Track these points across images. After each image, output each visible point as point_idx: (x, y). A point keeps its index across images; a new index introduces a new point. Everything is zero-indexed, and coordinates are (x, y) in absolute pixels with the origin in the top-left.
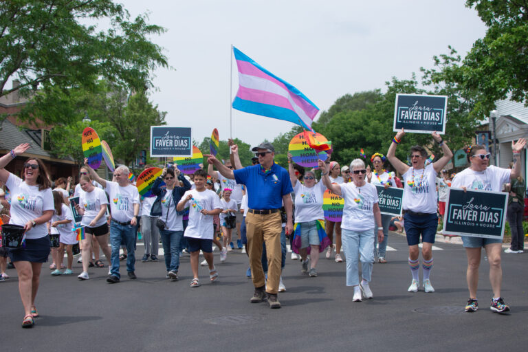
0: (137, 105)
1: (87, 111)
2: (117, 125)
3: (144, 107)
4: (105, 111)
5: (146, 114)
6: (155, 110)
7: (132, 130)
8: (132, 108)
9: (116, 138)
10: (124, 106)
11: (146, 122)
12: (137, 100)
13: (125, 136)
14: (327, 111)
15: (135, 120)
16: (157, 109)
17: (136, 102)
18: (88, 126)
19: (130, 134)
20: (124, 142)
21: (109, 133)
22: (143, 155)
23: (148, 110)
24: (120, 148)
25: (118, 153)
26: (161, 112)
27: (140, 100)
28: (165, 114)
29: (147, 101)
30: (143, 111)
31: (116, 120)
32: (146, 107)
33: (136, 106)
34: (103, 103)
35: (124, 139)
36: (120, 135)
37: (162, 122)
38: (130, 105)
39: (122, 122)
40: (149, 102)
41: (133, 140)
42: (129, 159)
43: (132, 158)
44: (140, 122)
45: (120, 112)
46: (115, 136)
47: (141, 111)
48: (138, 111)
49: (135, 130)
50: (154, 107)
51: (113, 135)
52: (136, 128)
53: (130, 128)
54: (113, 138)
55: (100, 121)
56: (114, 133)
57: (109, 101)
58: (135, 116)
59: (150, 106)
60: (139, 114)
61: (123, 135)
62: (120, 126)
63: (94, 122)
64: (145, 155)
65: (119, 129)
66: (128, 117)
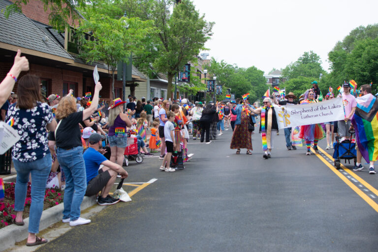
5: (193, 21)
7: (177, 39)
11: (192, 30)
14: (342, 42)
17: (182, 9)
19: (174, 44)
20: (168, 53)
22: (187, 69)
24: (163, 60)
25: (161, 66)
26: (208, 22)
28: (212, 24)
29: (194, 9)
37: (210, 33)
39: (166, 31)
42: (173, 72)
43: (175, 71)
44: (186, 30)
49: (180, 39)
59: (197, 15)
61: (166, 46)
64: (189, 69)
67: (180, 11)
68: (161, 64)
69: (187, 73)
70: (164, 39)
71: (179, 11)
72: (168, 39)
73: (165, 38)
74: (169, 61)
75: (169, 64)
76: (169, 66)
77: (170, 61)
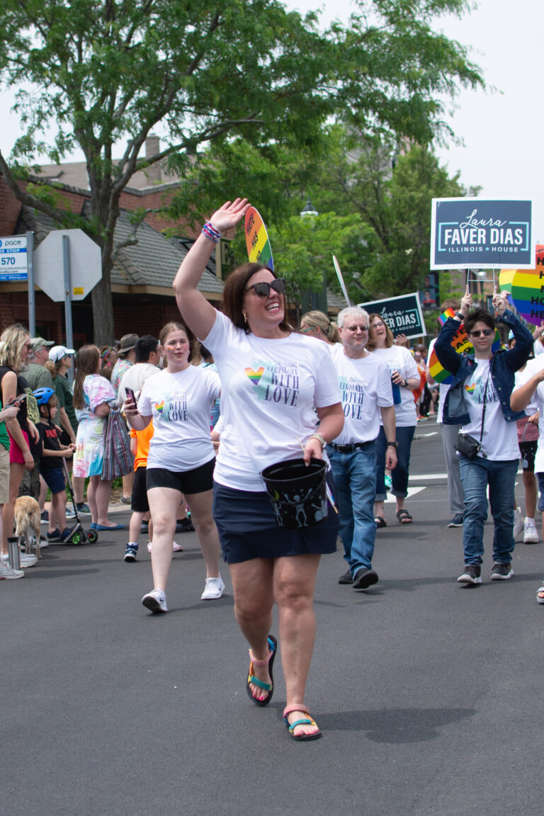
0: (416, 175)
1: (305, 194)
2: (372, 222)
3: (429, 178)
4: (345, 191)
6: (453, 183)
8: (403, 182)
9: (371, 248)
10: (385, 179)
12: (413, 163)
13: (391, 243)
15: (411, 208)
16: (459, 182)
17: (413, 169)
18: (312, 224)
19: (401, 238)
20: (389, 256)
21: (357, 237)
23: (438, 184)
24: (381, 270)
27: (422, 163)
30: (429, 187)
31: (369, 209)
32: (435, 177)
33: (413, 176)
34: (340, 173)
35: (390, 251)
36: (380, 241)
38: (399, 175)
39: (383, 212)
40: (440, 166)
41: (408, 252)
45: (377, 192)
46: (369, 244)
47: (424, 187)
48: (418, 188)
50: (450, 177)
51: (364, 243)
52: (414, 224)
53: (401, 225)
54: (363, 249)
55: (338, 214)
56: (365, 237)
57: (354, 170)
58: (412, 199)
60: (421, 195)
61: (386, 241)
62: (379, 220)
63: (324, 216)
65: (377, 230)
66: (396, 201)
67: (410, 172)
68: (378, 279)
69: (433, 291)
70: (381, 229)
71: (406, 172)
72: (388, 229)
73: (383, 227)
74: (393, 272)
75: (394, 278)
76: (395, 281)
77: (396, 272)
